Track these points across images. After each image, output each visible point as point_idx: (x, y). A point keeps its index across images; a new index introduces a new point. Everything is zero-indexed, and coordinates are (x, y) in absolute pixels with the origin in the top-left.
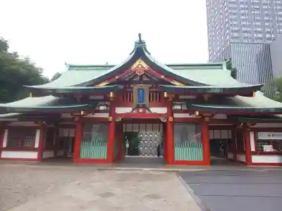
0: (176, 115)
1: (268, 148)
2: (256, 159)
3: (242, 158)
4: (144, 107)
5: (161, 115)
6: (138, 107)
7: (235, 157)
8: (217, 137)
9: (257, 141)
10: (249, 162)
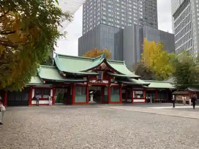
0: (112, 84)
1: (139, 97)
2: (135, 101)
3: (130, 101)
4: (101, 80)
5: (106, 84)
6: (98, 80)
7: (126, 100)
8: (123, 92)
9: (135, 94)
10: (132, 102)
